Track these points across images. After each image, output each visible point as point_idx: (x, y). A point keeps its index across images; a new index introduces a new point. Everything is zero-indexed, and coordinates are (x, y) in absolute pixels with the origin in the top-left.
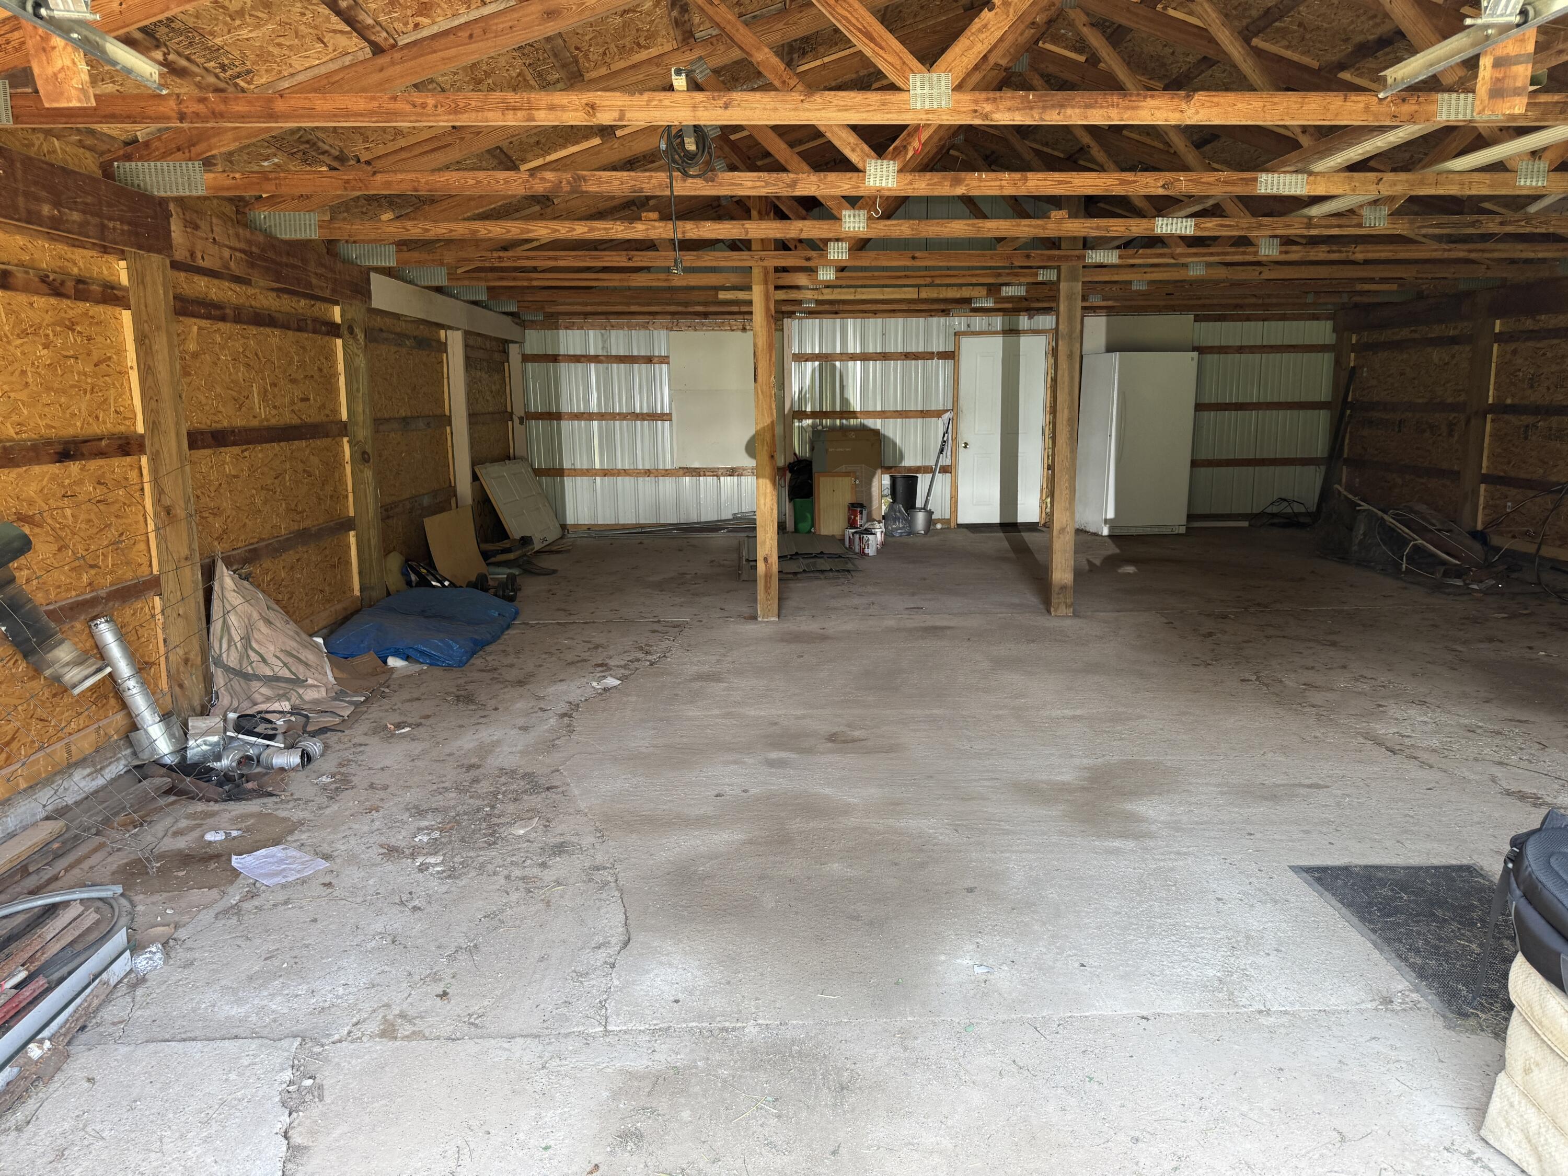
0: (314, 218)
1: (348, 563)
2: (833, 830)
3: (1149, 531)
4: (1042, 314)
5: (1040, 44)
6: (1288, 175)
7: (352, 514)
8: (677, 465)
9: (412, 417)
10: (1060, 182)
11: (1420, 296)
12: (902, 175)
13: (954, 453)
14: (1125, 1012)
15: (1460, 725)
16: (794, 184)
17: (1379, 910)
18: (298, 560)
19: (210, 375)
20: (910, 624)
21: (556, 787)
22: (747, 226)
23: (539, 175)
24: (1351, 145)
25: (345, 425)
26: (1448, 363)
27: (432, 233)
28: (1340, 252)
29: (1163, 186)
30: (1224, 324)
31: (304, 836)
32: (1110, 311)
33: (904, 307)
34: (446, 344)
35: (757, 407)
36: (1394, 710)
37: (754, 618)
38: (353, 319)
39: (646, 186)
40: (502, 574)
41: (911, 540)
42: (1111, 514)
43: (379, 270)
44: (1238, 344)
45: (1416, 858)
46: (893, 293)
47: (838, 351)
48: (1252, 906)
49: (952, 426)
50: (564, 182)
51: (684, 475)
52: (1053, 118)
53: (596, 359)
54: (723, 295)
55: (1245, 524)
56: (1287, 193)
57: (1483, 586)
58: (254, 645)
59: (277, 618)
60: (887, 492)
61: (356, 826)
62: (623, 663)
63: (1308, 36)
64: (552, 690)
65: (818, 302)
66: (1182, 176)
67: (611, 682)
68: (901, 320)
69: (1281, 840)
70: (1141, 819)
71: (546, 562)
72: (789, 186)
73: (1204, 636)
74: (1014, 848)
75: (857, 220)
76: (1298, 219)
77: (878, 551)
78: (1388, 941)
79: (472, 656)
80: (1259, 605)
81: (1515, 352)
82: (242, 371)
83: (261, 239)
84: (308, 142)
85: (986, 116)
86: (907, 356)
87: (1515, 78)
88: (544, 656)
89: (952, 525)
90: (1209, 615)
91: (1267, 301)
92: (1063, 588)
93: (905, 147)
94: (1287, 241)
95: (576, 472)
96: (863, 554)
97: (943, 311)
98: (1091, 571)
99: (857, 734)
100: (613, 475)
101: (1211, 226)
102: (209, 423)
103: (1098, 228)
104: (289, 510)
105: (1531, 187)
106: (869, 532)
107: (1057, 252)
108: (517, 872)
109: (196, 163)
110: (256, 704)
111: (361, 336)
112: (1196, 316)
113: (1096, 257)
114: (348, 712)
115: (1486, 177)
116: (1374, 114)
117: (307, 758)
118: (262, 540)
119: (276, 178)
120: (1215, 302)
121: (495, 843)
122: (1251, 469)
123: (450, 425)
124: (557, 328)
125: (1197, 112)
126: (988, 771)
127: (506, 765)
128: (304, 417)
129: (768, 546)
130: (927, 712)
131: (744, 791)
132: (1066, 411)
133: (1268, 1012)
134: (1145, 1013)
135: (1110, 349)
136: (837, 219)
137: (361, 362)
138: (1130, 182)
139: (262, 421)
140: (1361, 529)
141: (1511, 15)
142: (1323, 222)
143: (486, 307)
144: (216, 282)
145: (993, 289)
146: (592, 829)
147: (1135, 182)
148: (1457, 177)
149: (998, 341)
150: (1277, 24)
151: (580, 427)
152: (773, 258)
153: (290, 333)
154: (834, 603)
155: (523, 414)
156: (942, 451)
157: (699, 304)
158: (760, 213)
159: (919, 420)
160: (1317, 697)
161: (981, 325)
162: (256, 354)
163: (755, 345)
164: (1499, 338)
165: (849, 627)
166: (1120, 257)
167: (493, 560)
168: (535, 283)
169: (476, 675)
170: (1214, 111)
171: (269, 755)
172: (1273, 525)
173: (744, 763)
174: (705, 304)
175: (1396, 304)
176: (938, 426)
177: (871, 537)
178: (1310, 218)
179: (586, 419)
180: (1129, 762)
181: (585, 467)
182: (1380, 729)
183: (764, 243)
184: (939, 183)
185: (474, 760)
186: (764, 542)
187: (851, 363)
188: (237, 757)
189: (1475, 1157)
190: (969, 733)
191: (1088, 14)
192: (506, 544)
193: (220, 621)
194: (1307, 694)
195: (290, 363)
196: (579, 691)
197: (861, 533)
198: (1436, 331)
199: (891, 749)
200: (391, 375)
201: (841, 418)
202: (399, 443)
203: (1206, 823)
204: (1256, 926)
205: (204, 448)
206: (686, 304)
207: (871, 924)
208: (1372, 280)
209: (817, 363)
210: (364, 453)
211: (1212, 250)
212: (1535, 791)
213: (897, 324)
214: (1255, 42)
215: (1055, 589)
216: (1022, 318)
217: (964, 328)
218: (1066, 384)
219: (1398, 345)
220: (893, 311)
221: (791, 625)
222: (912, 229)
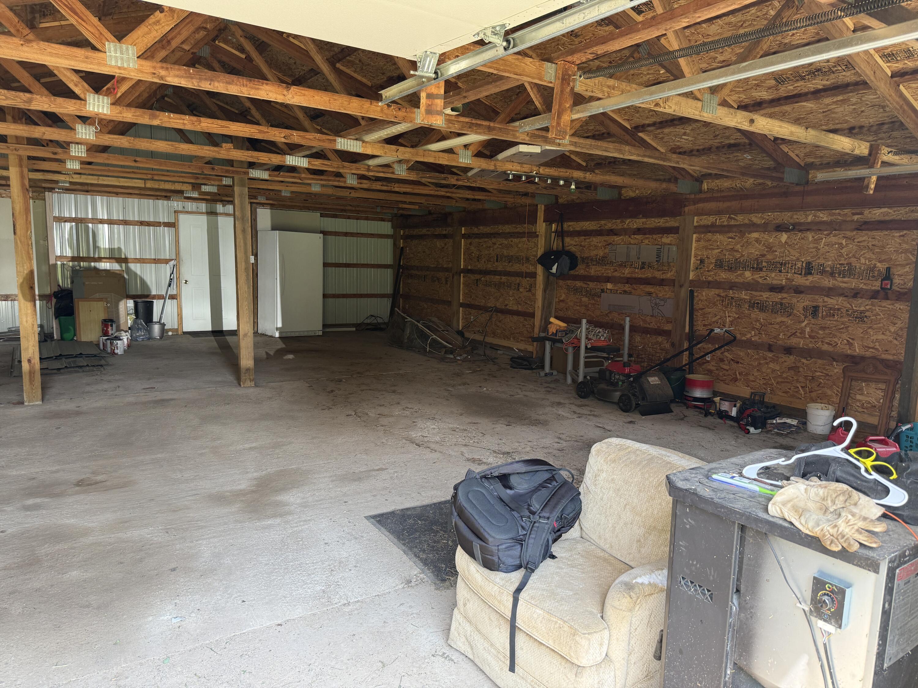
2: (74, 548)
3: (301, 334)
4: (227, 204)
5: (217, 42)
6: (352, 141)
10: (222, 127)
11: (430, 213)
12: (114, 107)
13: (179, 287)
14: (268, 624)
15: (449, 428)
16: (30, 101)
17: (407, 532)
20: (145, 399)
24: (380, 129)
26: (443, 248)
28: (387, 186)
29: (284, 137)
30: (337, 219)
32: (272, 206)
33: (137, 192)
35: (16, 252)
36: (420, 424)
37: (21, 403)
41: (150, 343)
42: (280, 325)
45: (427, 501)
46: (126, 182)
47: (90, 217)
48: (344, 544)
49: (176, 269)
52: (206, 86)
55: (354, 329)
56: (352, 150)
57: (462, 357)
60: (132, 311)
63: (364, 68)
65: (71, 183)
66: (295, 133)
68: (136, 200)
69: (361, 503)
70: (287, 504)
72: (25, 102)
73: (329, 392)
74: (205, 537)
75: (88, 132)
76: (362, 166)
77: (125, 350)
78: (411, 548)
80: (358, 373)
81: (471, 244)
85: (162, 78)
86: (142, 223)
87: (436, 105)
89: (180, 333)
90: (332, 381)
91: (358, 209)
92: (248, 370)
94: (362, 177)
96: (113, 353)
97: (166, 197)
98: (267, 358)
99: (99, 478)
101: (318, 164)
103: (252, 157)
105: (465, 163)
106: (118, 338)
107: (231, 168)
112: (321, 214)
113: (255, 173)
115: (446, 155)
116: (386, 114)
120: (330, 207)
122: (355, 299)
125: (293, 97)
126: (192, 490)
129: (31, 351)
130: (153, 457)
132: (243, 264)
133: (349, 604)
134: (279, 622)
135: (274, 228)
136: (72, 129)
138: (264, 132)
140: (408, 331)
141: (430, 73)
142: (376, 169)
145: (196, 187)
147: (268, 132)
148: (433, 153)
149: (204, 218)
150: (348, 58)
152: (26, 149)
154: (88, 389)
156: (170, 285)
158: (13, 117)
159: (153, 265)
160: (384, 421)
161: (192, 208)
163: (13, 209)
164: (464, 236)
165: (99, 404)
166: (270, 175)
170: (302, 98)
172: (367, 329)
175: (419, 216)
176: (166, 269)
177: (119, 342)
178: (369, 166)
180: (281, 471)
182: (414, 434)
183: (18, 140)
184: (141, 116)
186: (27, 349)
187: (100, 226)
189: (445, 656)
190: (181, 467)
191: (243, 31)
194: (380, 419)
197: (111, 339)
198: (438, 231)
199: (124, 485)
201: (95, 262)
203: (322, 500)
204: (345, 555)
207: (98, 608)
208: (405, 203)
209: (74, 224)
211: (322, 177)
212: (479, 457)
213: (133, 203)
214: (338, 65)
215: (243, 371)
216: (218, 205)
217: (180, 209)
218: (242, 247)
219: (421, 237)
220: (131, 194)
221: (52, 406)
222: (130, 143)
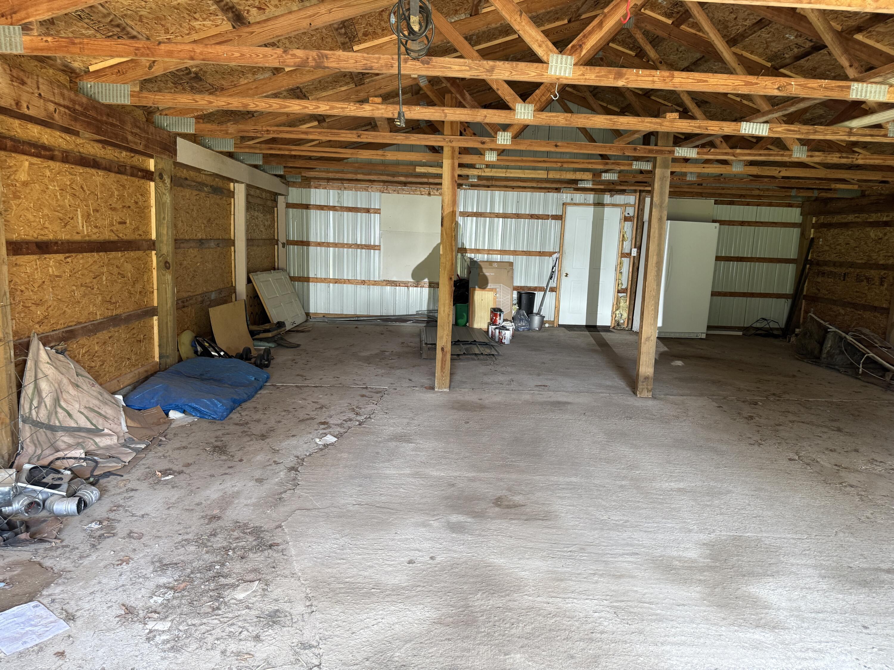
0: (127, 89)
1: (152, 338)
3: (682, 336)
4: (619, 194)
6: (874, 85)
7: (156, 304)
8: (382, 279)
9: (206, 239)
10: (699, 81)
12: (577, 67)
13: (559, 280)
16: (492, 70)
18: (110, 338)
19: (38, 199)
20: (540, 398)
21: (278, 545)
22: (446, 111)
23: (291, 52)
25: (154, 242)
26: (881, 239)
27: (214, 104)
29: (778, 89)
30: (733, 207)
31: (58, 590)
34: (234, 192)
37: (432, 388)
38: (163, 169)
39: (375, 65)
40: (263, 346)
41: (530, 334)
43: (185, 136)
44: (741, 220)
46: (531, 174)
47: (488, 211)
49: (558, 262)
50: (311, 59)
51: (386, 285)
53: (333, 208)
54: (419, 170)
55: (740, 333)
56: (871, 99)
58: (63, 404)
59: (86, 382)
60: (515, 302)
61: (104, 581)
62: (339, 422)
64: (285, 444)
65: (479, 178)
66: (793, 82)
67: (330, 439)
68: (529, 194)
71: (294, 339)
72: (488, 71)
73: (747, 418)
75: (527, 110)
76: (842, 129)
77: (511, 341)
79: (231, 412)
80: (774, 395)
82: (68, 200)
83: (84, 100)
84: (118, 26)
86: (532, 216)
88: (283, 413)
89: (556, 325)
90: (744, 402)
92: (646, 378)
93: (581, 46)
95: (317, 280)
96: (500, 342)
97: (556, 189)
99: (518, 499)
100: (341, 283)
101: (781, 130)
102: (35, 235)
103: (699, 127)
104: (104, 301)
106: (504, 328)
108: (233, 647)
109: (16, 27)
110: (58, 451)
111: (168, 181)
112: (715, 201)
113: (682, 152)
114: (130, 459)
117: (82, 505)
118: (80, 323)
119: (80, 43)
120: (726, 192)
121: (218, 608)
122: (745, 299)
123: (234, 246)
124: (310, 187)
127: (240, 518)
128: (121, 235)
129: (444, 340)
130: (568, 480)
131: (432, 558)
132: (655, 257)
136: (512, 109)
137: (167, 199)
138: (752, 84)
139: (85, 236)
140: (828, 344)
142: (860, 132)
143: (263, 171)
144: (48, 130)
145: (597, 174)
146: (303, 595)
147: (757, 84)
149: (591, 209)
151: (321, 251)
152: (459, 140)
153: (112, 175)
154: (486, 379)
155: (285, 241)
156: (551, 278)
157: (402, 175)
159: (538, 258)
161: (580, 199)
162: (82, 188)
165: (499, 399)
166: (698, 153)
167: (257, 337)
168: (293, 153)
169: (232, 428)
171: (52, 502)
172: (757, 335)
173: (430, 525)
174: (406, 176)
175: (847, 199)
176: (550, 262)
177: (506, 332)
178: (851, 129)
179: (325, 246)
181: (323, 277)
184: (606, 76)
185: (216, 512)
186: (442, 338)
187: (496, 219)
188: (26, 503)
190: (603, 503)
192: (267, 326)
193: (32, 386)
194: (841, 474)
195: (112, 195)
196: (305, 446)
197: (499, 329)
198: (874, 217)
199: (546, 517)
200: (193, 210)
201: (488, 254)
202: (196, 256)
205: (28, 254)
206: (393, 176)
209: (475, 218)
210: (166, 262)
213: (526, 196)
215: (641, 379)
216: (606, 196)
217: (569, 201)
218: (656, 238)
219: (846, 225)
220: (525, 187)
221: (458, 396)
222: (566, 120)
